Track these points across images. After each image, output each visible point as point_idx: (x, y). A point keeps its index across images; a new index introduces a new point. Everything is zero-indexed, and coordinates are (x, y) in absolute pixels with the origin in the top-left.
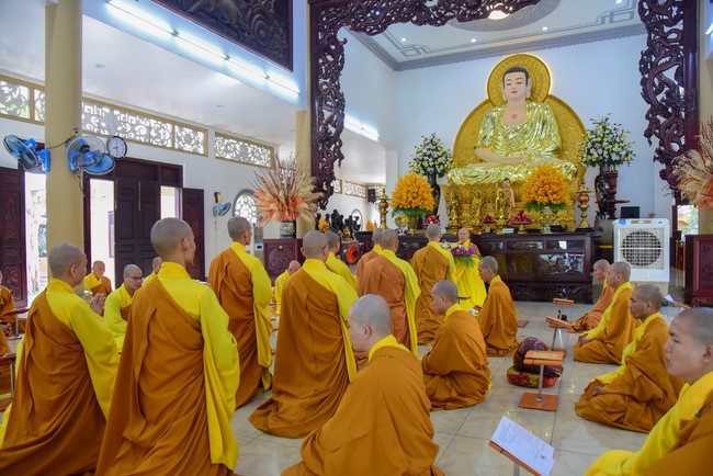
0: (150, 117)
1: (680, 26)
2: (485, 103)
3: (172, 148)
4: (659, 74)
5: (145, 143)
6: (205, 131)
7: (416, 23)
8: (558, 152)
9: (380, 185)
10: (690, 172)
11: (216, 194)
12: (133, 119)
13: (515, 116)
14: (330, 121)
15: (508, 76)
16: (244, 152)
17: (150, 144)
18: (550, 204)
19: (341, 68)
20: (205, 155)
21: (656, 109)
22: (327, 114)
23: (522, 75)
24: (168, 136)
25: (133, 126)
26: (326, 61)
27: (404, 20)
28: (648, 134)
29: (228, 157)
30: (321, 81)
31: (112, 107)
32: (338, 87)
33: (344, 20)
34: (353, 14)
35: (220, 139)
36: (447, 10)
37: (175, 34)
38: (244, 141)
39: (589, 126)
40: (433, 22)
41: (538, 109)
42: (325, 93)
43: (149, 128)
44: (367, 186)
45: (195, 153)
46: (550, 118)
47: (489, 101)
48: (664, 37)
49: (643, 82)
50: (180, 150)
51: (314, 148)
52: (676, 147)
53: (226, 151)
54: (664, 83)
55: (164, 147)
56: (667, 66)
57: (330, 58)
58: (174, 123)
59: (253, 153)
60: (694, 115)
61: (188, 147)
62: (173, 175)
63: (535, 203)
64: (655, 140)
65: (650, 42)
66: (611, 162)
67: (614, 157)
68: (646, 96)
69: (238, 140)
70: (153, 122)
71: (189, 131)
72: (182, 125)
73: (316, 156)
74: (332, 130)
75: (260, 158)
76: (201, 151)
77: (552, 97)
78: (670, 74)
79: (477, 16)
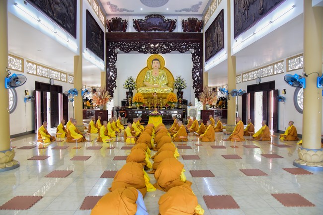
1: (200, 64)
2: (146, 67)
3: (60, 81)
4: (195, 74)
5: (55, 79)
6: (66, 74)
7: (139, 52)
8: (167, 84)
9: (98, 87)
10: (202, 97)
12: (53, 72)
13: (156, 73)
14: (112, 75)
15: (154, 61)
18: (173, 102)
19: (116, 61)
20: (66, 82)
21: (195, 81)
22: (111, 74)
23: (158, 61)
24: (59, 76)
25: (53, 74)
26: (111, 58)
27: (135, 50)
28: (193, 87)
30: (109, 63)
31: (50, 69)
32: (115, 66)
33: (118, 47)
34: (120, 46)
35: (69, 76)
36: (148, 50)
39: (175, 78)
40: (144, 53)
41: (162, 72)
42: (111, 67)
43: (56, 74)
44: (92, 87)
46: (165, 74)
47: (147, 67)
48: (197, 66)
49: (193, 75)
50: (62, 81)
51: (107, 83)
52: (198, 90)
53: (70, 80)
54: (197, 76)
55: (58, 80)
56: (197, 72)
57: (112, 57)
58: (60, 72)
60: (202, 83)
63: (170, 102)
64: (195, 88)
65: (194, 66)
66: (181, 88)
67: (182, 87)
68: (193, 78)
69: (72, 76)
70: (57, 72)
72: (62, 73)
73: (107, 86)
74: (113, 78)
76: (65, 80)
77: (165, 68)
78: (198, 74)
79: (155, 53)
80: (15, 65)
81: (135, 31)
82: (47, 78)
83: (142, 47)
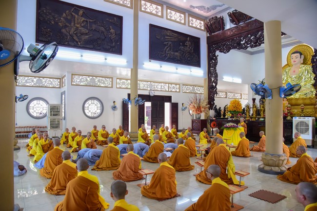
0: (161, 83)
3: (168, 91)
5: (160, 91)
6: (179, 85)
7: (238, 49)
11: (183, 104)
12: (157, 84)
13: (294, 71)
14: (213, 81)
15: (293, 55)
16: (193, 89)
17: (162, 91)
20: (179, 92)
23: (299, 54)
24: (167, 87)
25: (157, 86)
26: (212, 62)
27: (235, 48)
29: (188, 91)
30: (211, 69)
31: (151, 82)
32: (216, 70)
33: (217, 49)
35: (184, 86)
36: (247, 44)
37: (161, 67)
38: (193, 86)
40: (243, 49)
42: (212, 73)
43: (161, 86)
45: (176, 92)
47: (287, 64)
50: (171, 91)
53: (187, 90)
55: (166, 91)
58: (169, 84)
59: (197, 89)
61: (174, 90)
62: (168, 99)
69: (191, 86)
70: (162, 84)
71: (174, 85)
72: (171, 84)
73: (210, 93)
74: (214, 84)
75: (199, 91)
76: (178, 91)
79: (257, 46)
80: (104, 83)
81: (233, 26)
82: (147, 90)
83: (242, 42)
